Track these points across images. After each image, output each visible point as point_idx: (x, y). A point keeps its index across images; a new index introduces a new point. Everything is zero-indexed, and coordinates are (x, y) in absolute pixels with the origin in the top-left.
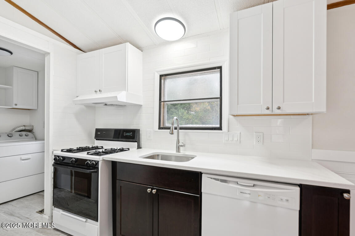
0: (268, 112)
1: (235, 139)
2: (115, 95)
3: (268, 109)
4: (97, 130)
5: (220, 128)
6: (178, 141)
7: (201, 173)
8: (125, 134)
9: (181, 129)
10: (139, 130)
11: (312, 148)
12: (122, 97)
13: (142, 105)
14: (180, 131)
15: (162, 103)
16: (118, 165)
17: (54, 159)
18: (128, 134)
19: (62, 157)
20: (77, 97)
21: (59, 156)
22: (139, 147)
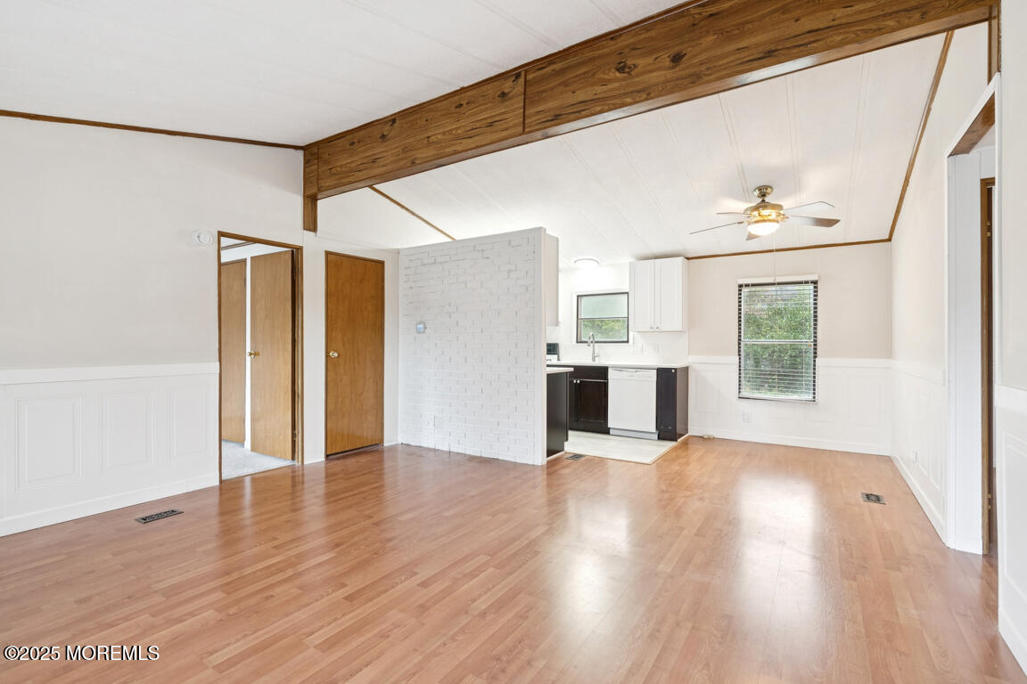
0: (651, 330)
3: (652, 328)
5: (628, 342)
6: (594, 352)
7: (608, 367)
9: (596, 342)
10: (559, 344)
11: (689, 354)
14: (596, 344)
15: (580, 321)
22: (559, 360)
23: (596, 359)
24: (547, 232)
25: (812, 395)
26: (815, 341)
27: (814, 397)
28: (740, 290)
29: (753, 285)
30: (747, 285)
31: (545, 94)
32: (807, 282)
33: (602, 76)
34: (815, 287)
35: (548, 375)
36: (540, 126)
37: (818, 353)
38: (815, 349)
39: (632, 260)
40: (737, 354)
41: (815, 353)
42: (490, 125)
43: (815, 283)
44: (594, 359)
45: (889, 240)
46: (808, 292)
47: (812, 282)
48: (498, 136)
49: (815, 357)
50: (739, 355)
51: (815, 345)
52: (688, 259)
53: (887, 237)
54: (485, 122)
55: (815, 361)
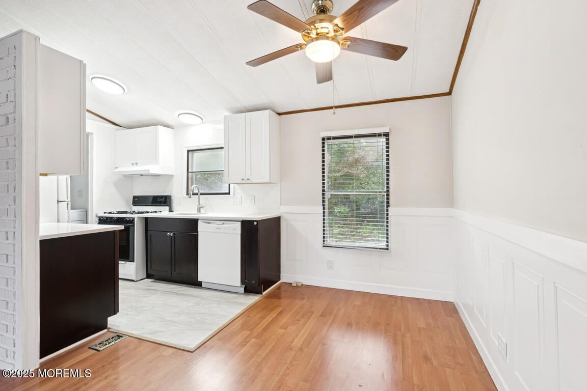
0: (243, 182)
1: (238, 201)
2: (148, 169)
3: (243, 180)
4: (135, 197)
5: (229, 193)
6: (199, 204)
7: (198, 220)
8: (159, 200)
9: (201, 194)
10: (171, 196)
11: (281, 205)
12: (154, 169)
13: (173, 175)
14: (201, 196)
15: (190, 174)
16: (149, 219)
17: (99, 219)
18: (161, 200)
19: (106, 217)
20: (116, 168)
21: (102, 217)
22: (171, 210)
23: (202, 209)
24: (41, 42)
25: (385, 243)
26: (388, 191)
27: (388, 246)
28: (323, 143)
29: (335, 138)
30: (329, 139)
32: (380, 135)
34: (387, 140)
35: (41, 241)
37: (390, 202)
38: (388, 199)
39: (227, 114)
40: (321, 203)
41: (388, 203)
43: (386, 135)
44: (199, 210)
45: (450, 93)
46: (381, 144)
47: (384, 135)
49: (388, 206)
50: (324, 205)
51: (388, 195)
52: (279, 114)
53: (447, 90)
55: (387, 211)
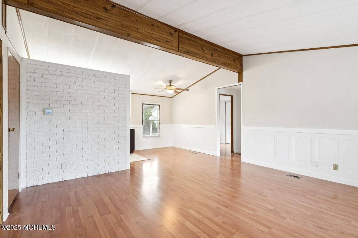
26: (159, 120)
27: (159, 135)
28: (143, 105)
30: (145, 104)
31: (184, 43)
33: (198, 48)
36: (183, 52)
37: (160, 123)
42: (167, 41)
43: (159, 105)
45: (172, 97)
48: (170, 47)
50: (143, 124)
54: (166, 40)
55: (159, 125)
